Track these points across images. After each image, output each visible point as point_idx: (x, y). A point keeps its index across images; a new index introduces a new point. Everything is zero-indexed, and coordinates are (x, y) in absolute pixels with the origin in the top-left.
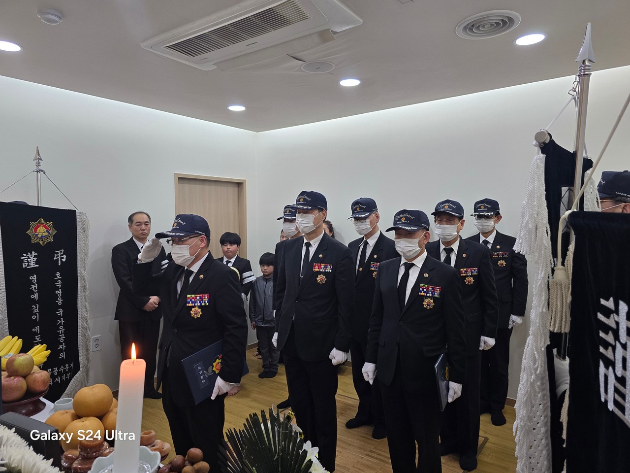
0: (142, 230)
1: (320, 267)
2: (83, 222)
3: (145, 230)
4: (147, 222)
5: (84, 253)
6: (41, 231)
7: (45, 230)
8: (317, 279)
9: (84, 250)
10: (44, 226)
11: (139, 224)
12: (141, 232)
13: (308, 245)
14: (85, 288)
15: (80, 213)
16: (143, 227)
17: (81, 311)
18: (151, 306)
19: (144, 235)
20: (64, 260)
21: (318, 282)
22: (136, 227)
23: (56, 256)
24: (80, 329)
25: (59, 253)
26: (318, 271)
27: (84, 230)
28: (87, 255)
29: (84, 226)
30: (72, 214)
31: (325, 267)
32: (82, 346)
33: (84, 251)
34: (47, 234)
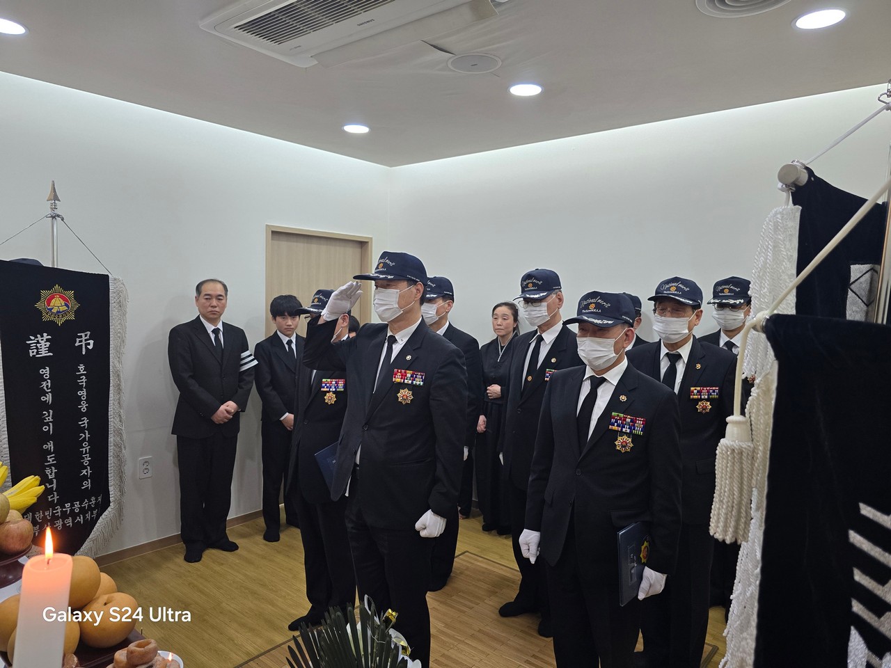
0: (212, 307)
1: (404, 376)
2: (119, 293)
3: (216, 307)
4: (221, 296)
5: (119, 337)
6: (57, 304)
7: (63, 303)
8: (399, 395)
9: (119, 333)
10: (61, 297)
11: (209, 297)
12: (210, 309)
13: (392, 340)
14: (119, 389)
15: (115, 279)
16: (214, 302)
17: (113, 423)
18: (222, 416)
19: (214, 314)
20: (90, 347)
22: (204, 301)
23: (78, 341)
24: (112, 448)
26: (400, 383)
27: (120, 305)
28: (123, 341)
29: (121, 299)
30: (106, 278)
31: (413, 377)
32: (114, 471)
33: (119, 335)
34: (65, 308)
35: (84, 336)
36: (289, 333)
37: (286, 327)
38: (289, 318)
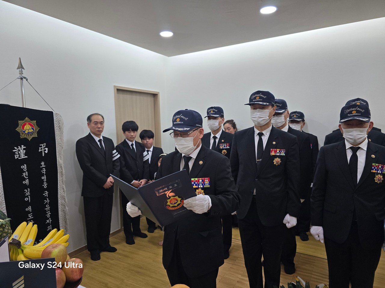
0: (98, 128)
1: (276, 152)
2: (59, 122)
3: (100, 128)
4: (102, 122)
5: (60, 146)
6: (28, 128)
7: (31, 127)
8: (274, 161)
9: (60, 143)
10: (29, 124)
11: (96, 123)
12: (97, 129)
13: (260, 135)
14: (62, 174)
15: (56, 114)
16: (99, 126)
17: (60, 192)
18: (109, 184)
19: (100, 132)
20: (46, 152)
21: (275, 164)
22: (93, 125)
23: (40, 149)
24: (60, 206)
25: (43, 146)
26: (274, 156)
27: (60, 128)
28: (63, 148)
29: (60, 124)
30: (51, 113)
31: (280, 152)
32: (62, 219)
33: (60, 144)
34: (32, 130)
35: (43, 145)
36: (132, 139)
37: (131, 137)
38: (132, 132)
